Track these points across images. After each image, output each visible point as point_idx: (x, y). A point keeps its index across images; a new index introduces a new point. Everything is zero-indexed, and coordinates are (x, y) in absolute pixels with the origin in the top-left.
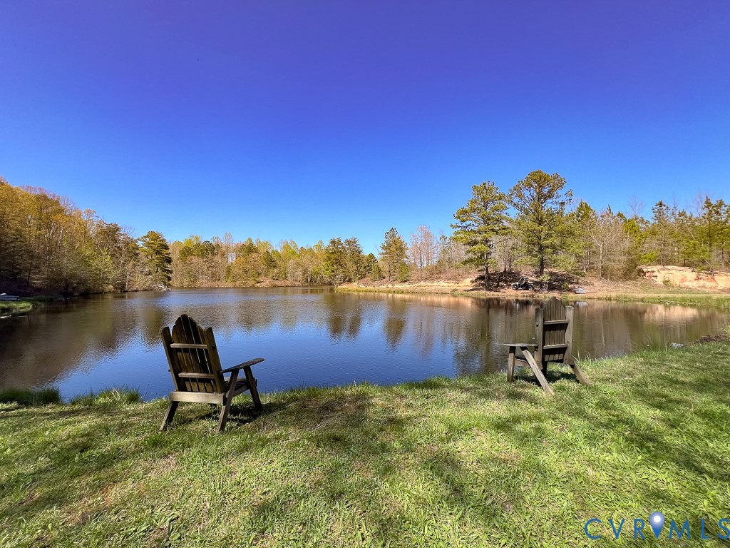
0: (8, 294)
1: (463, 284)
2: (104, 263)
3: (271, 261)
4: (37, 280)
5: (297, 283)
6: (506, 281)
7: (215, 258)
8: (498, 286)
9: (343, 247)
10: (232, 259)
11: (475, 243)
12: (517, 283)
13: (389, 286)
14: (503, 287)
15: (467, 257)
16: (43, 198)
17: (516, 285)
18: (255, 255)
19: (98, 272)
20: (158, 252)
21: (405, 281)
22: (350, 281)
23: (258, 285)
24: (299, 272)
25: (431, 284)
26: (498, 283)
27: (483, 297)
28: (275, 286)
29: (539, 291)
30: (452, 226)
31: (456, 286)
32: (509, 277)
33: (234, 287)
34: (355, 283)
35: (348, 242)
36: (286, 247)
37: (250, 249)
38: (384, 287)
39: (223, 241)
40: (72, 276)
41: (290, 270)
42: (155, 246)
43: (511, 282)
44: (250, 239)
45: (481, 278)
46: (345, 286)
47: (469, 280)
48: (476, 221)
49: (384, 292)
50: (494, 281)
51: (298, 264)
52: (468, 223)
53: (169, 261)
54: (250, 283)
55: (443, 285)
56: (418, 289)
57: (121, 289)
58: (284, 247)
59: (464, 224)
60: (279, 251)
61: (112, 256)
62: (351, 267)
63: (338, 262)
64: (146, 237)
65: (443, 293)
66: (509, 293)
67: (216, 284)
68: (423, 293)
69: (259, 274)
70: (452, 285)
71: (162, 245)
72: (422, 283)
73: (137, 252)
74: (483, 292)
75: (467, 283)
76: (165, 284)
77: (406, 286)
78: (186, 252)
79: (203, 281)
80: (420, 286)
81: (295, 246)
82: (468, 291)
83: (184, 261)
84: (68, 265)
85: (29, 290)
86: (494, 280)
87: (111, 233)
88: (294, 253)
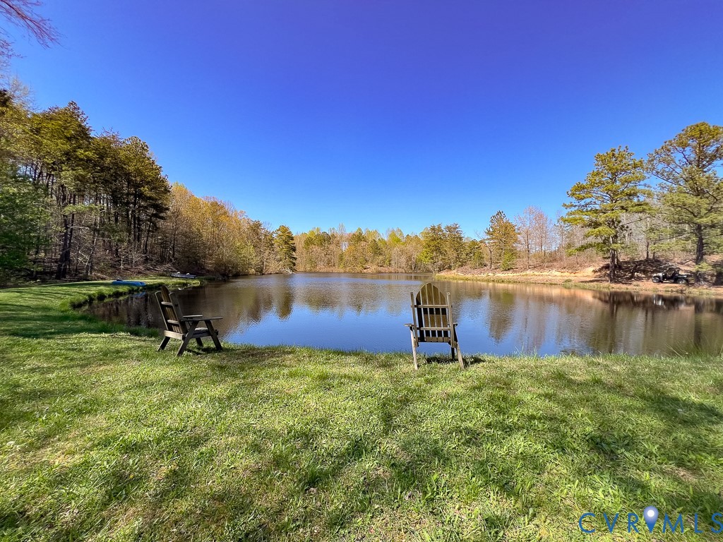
0: (191, 274)
1: (581, 275)
2: (249, 253)
3: (377, 250)
4: (210, 264)
5: (400, 270)
6: (644, 272)
7: (331, 247)
8: (632, 277)
9: (444, 235)
10: (345, 247)
11: (596, 225)
12: (661, 274)
13: (490, 274)
14: (639, 279)
15: (584, 242)
16: (215, 204)
17: (659, 277)
18: (363, 243)
19: (244, 259)
20: (286, 243)
21: (509, 270)
22: (450, 268)
23: (365, 271)
24: (403, 259)
25: (540, 273)
26: (633, 273)
27: (606, 290)
28: (380, 272)
29: (693, 284)
30: (565, 205)
31: (572, 276)
32: (650, 266)
33: (345, 272)
34: (455, 271)
35: (449, 229)
36: (393, 235)
37: (359, 238)
38: (483, 276)
39: (337, 232)
40: (229, 262)
41: (394, 257)
42: (284, 238)
43: (653, 272)
44: (360, 229)
45: (607, 267)
46: (444, 274)
47: (592, 269)
48: (597, 198)
49: (483, 281)
50: (626, 272)
51: (402, 251)
52: (588, 200)
53: (294, 250)
54: (358, 269)
55: (555, 274)
56: (523, 279)
57: (260, 272)
58: (390, 235)
59: (582, 203)
60: (386, 239)
61: (254, 247)
62: (452, 254)
63: (438, 249)
64: (278, 230)
65: (551, 284)
66: (646, 287)
67: (330, 269)
68: (528, 283)
69: (367, 261)
70: (567, 275)
71: (289, 237)
72: (528, 272)
73: (273, 242)
74: (606, 284)
75: (588, 272)
76: (291, 268)
77: (510, 275)
78: (309, 242)
79: (321, 267)
80: (526, 275)
81: (401, 234)
82: (586, 282)
83: (307, 249)
84: (226, 253)
85: (204, 272)
86: (627, 270)
87: (256, 228)
88: (399, 241)
